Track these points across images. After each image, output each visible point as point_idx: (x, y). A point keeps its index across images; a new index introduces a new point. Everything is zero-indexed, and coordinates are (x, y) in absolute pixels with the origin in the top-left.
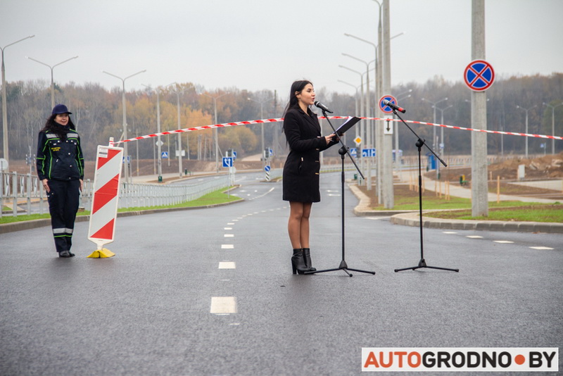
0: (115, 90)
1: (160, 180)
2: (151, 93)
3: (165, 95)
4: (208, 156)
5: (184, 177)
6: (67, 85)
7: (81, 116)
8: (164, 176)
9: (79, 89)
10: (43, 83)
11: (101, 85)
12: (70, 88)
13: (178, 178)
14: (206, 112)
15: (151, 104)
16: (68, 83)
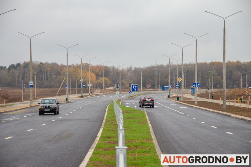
0: (62, 65)
1: (82, 96)
2: (74, 66)
3: (79, 66)
4: (94, 88)
5: (91, 95)
6: (45, 63)
7: (50, 73)
8: (84, 95)
9: (49, 64)
10: (37, 62)
11: (57, 63)
12: (46, 64)
13: (88, 96)
14: (93, 73)
15: (74, 69)
16: (46, 62)
